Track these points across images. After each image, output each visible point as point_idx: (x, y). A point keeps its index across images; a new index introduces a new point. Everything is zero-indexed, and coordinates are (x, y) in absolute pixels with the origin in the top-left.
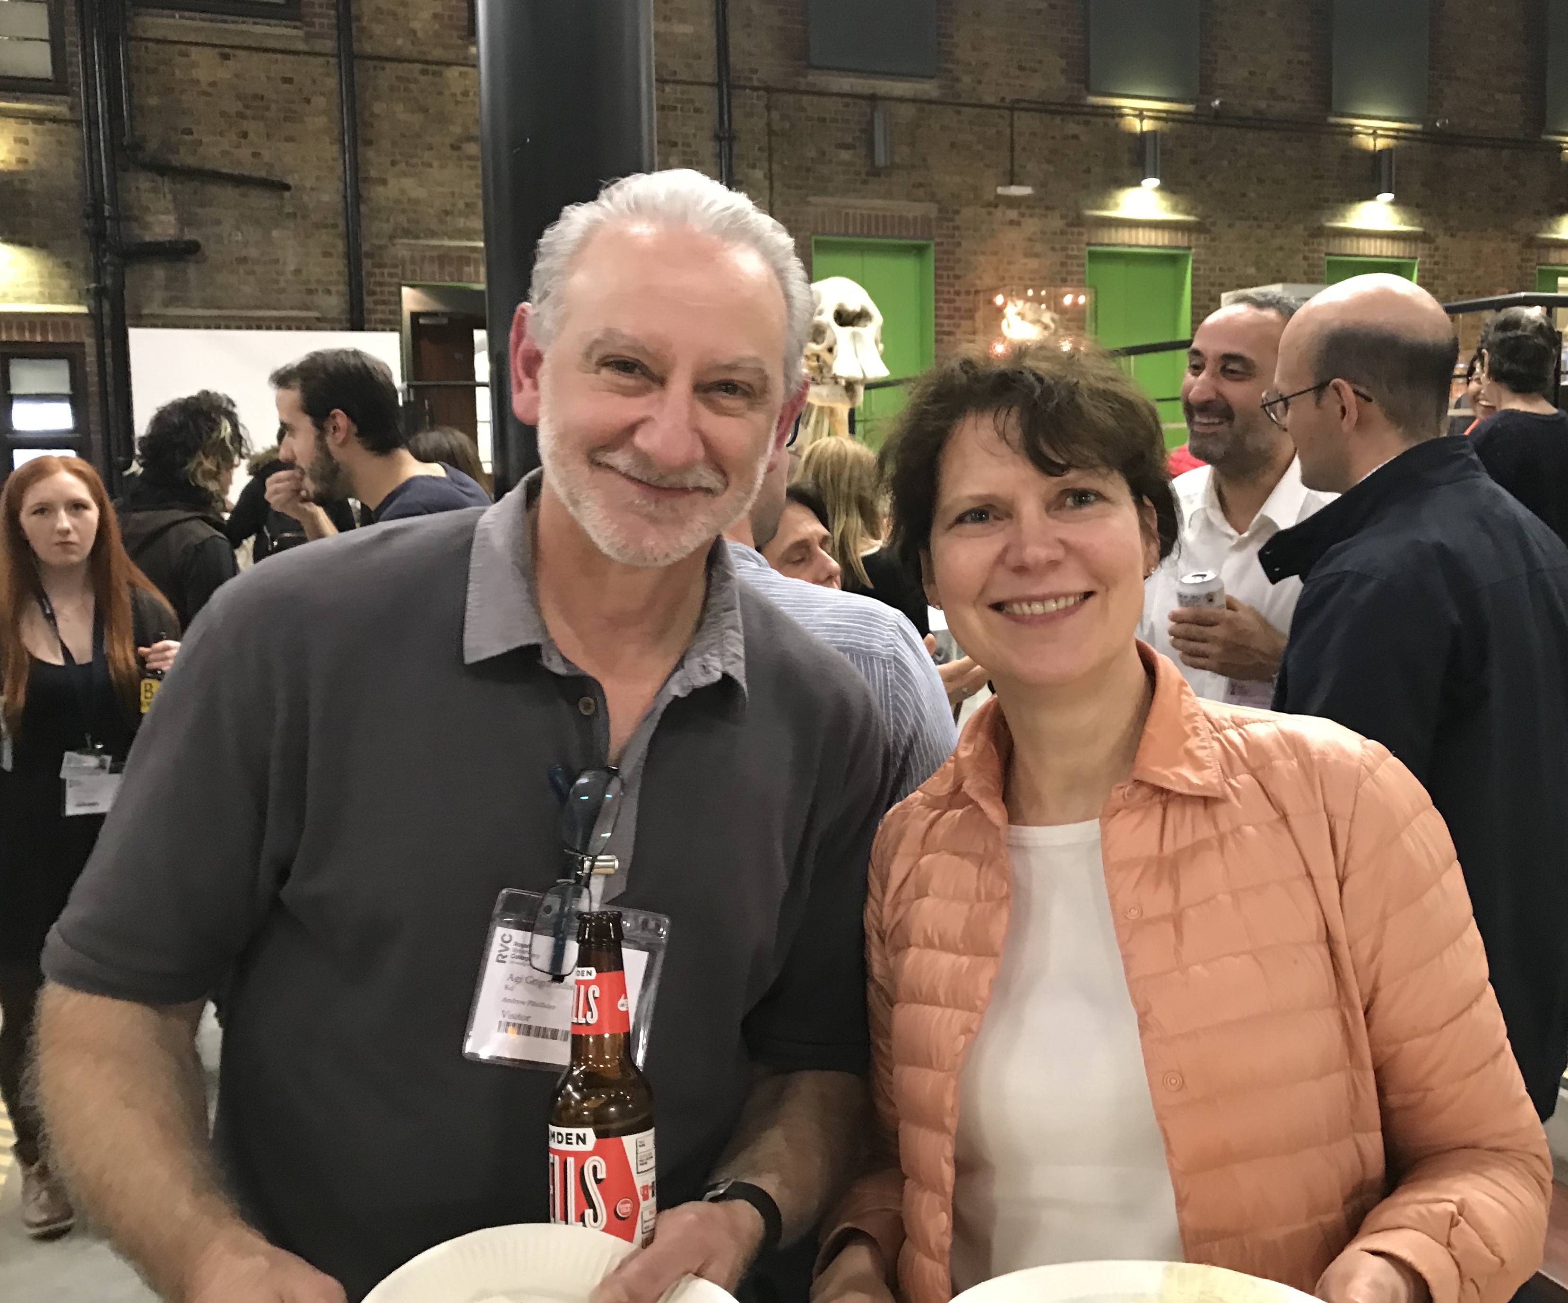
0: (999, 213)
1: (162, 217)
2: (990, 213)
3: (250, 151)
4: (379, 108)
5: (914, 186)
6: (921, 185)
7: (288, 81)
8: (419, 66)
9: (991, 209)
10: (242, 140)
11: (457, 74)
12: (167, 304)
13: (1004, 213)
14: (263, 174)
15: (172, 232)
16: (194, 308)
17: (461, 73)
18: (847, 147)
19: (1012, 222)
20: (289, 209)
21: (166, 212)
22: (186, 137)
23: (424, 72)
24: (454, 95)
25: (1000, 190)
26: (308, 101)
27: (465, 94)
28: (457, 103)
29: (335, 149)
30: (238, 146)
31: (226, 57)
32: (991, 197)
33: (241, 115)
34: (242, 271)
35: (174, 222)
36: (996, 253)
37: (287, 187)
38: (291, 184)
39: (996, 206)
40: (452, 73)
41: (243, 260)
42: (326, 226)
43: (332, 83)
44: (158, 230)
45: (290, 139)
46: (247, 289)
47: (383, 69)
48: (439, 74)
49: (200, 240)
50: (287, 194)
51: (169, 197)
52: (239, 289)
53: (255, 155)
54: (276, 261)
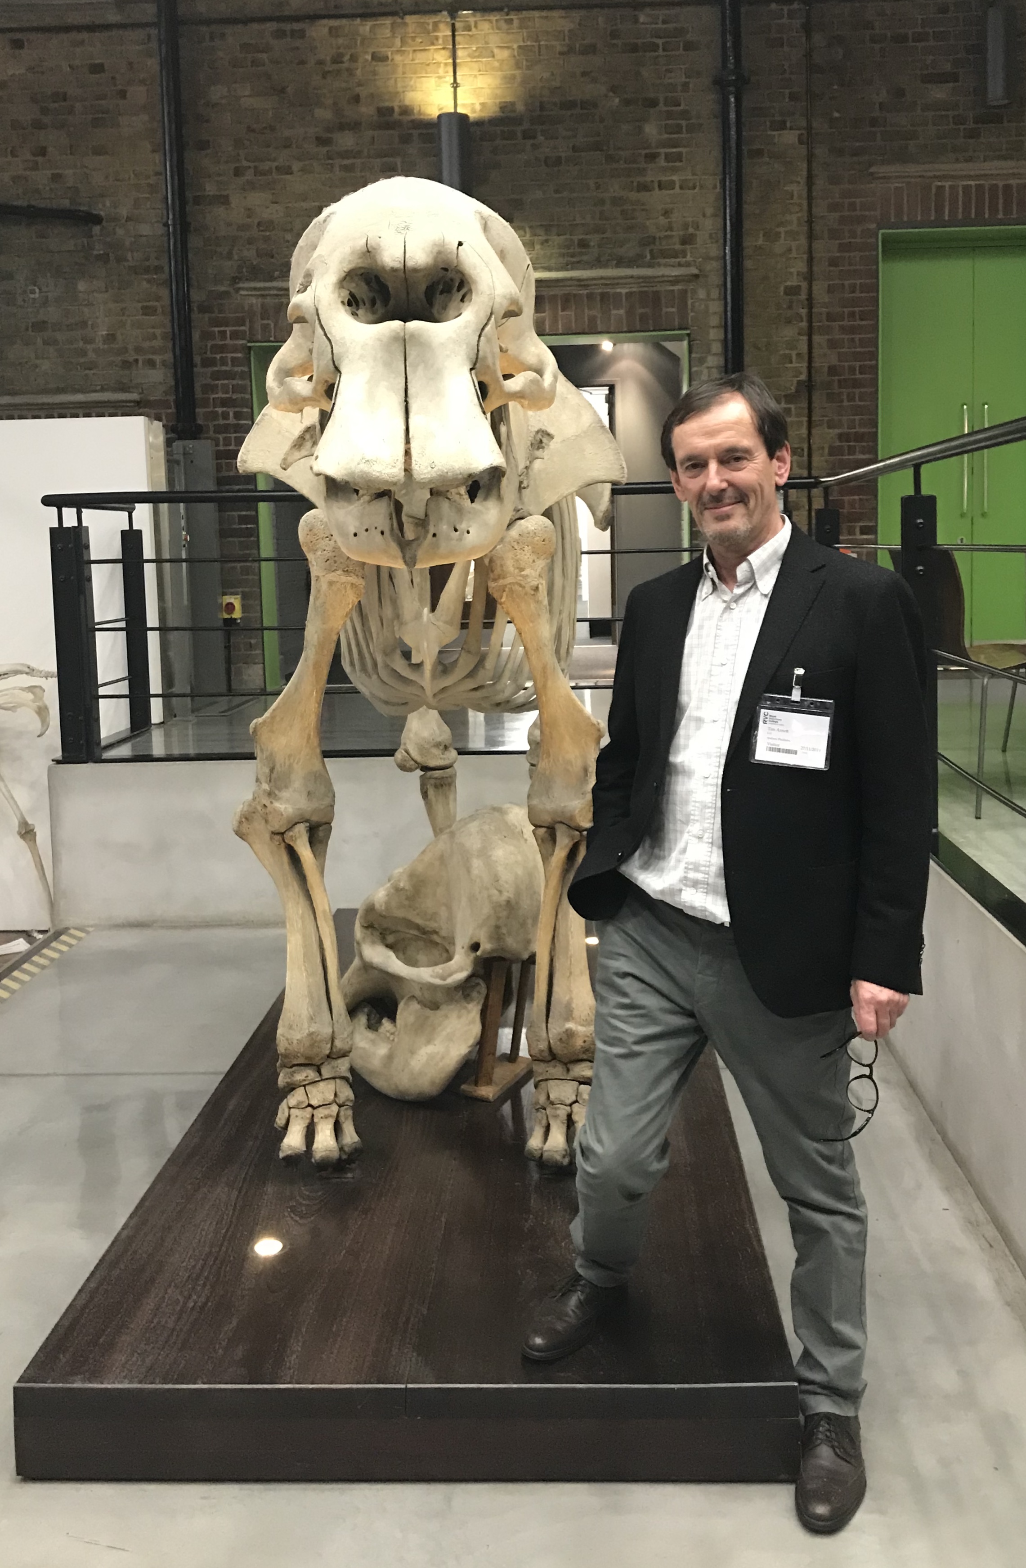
3: (49, 173)
4: (217, 93)
7: (97, 69)
8: (271, 26)
10: (40, 159)
11: (326, 30)
14: (66, 203)
17: (331, 28)
18: (942, 78)
20: (99, 250)
23: (280, 34)
24: (320, 63)
26: (123, 94)
27: (337, 59)
28: (325, 75)
29: (158, 157)
30: (35, 167)
31: (18, 45)
33: (38, 125)
34: (39, 341)
37: (97, 220)
38: (102, 213)
40: (320, 30)
41: (40, 326)
42: (147, 270)
43: (153, 64)
45: (99, 151)
46: (45, 365)
47: (223, 36)
48: (302, 34)
50: (96, 229)
52: (36, 366)
53: (56, 178)
54: (84, 324)
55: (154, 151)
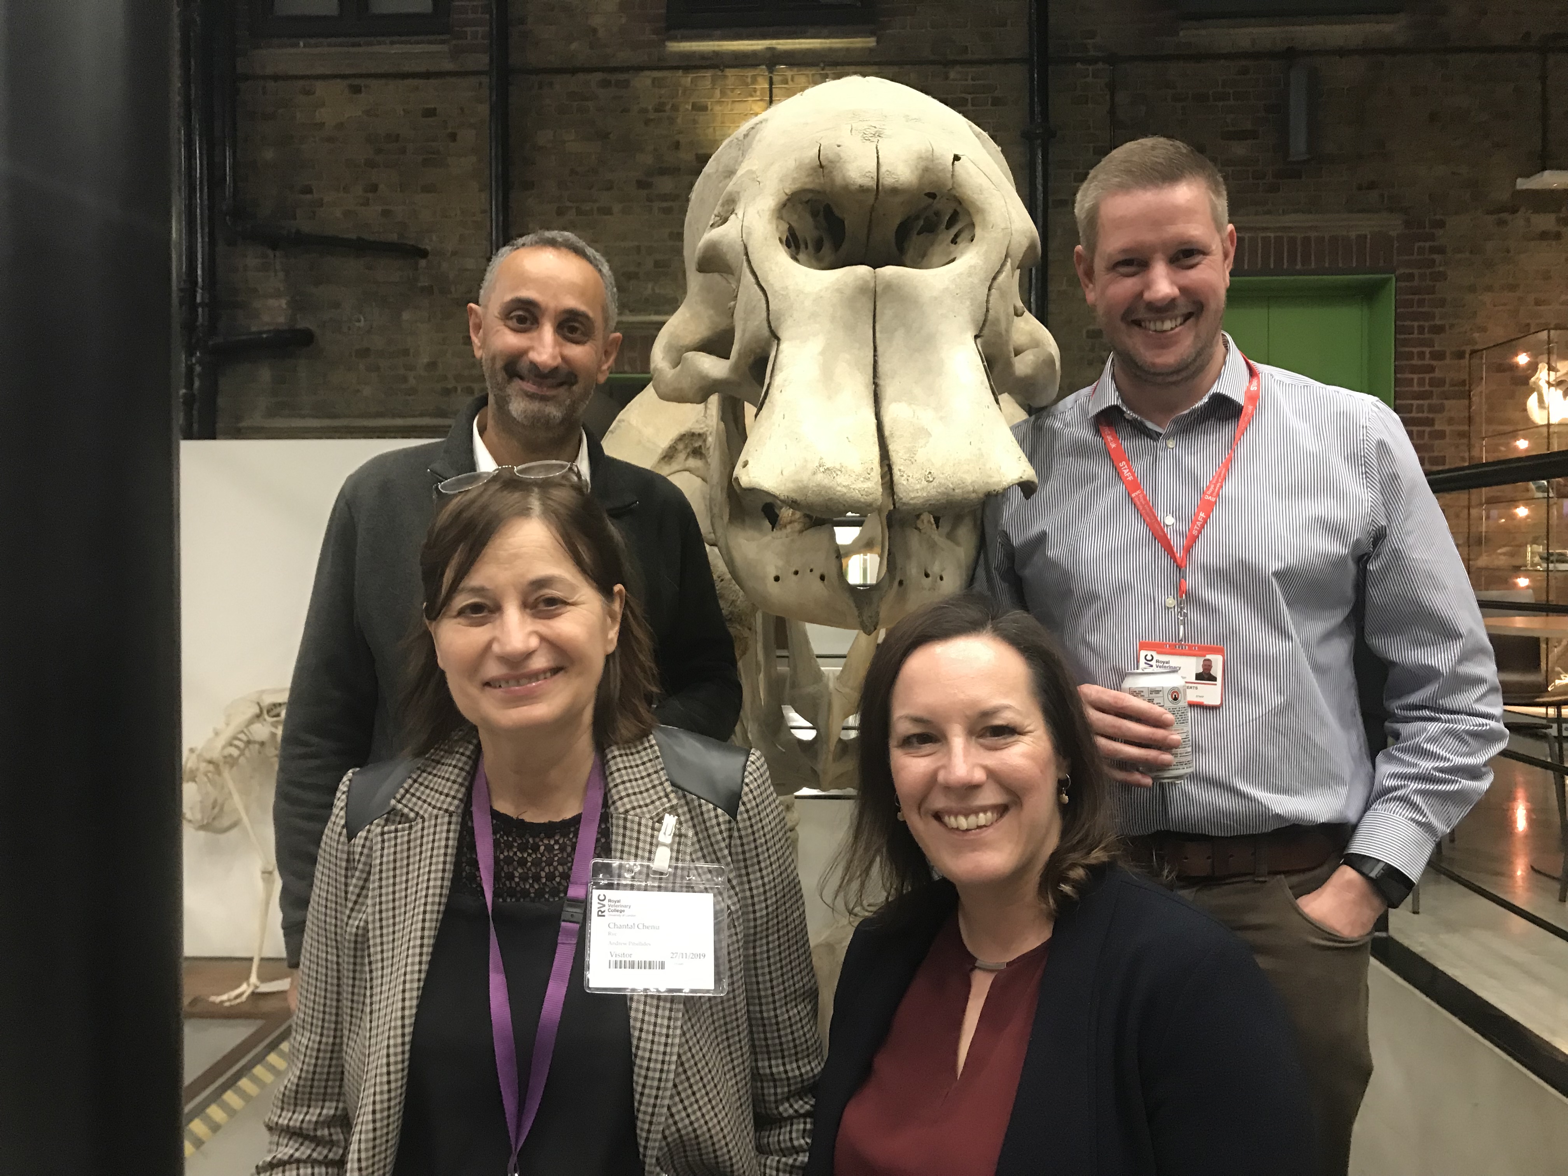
0: (1518, 221)
1: (272, 302)
2: (1502, 223)
3: (379, 209)
4: (544, 137)
5: (1360, 188)
6: (1372, 186)
7: (430, 113)
8: (599, 76)
9: (1505, 216)
10: (370, 195)
11: (649, 82)
12: (271, 413)
13: (1528, 220)
14: (394, 237)
15: (281, 319)
16: (303, 417)
17: (654, 80)
18: (1241, 136)
19: (1544, 236)
20: (424, 282)
21: (277, 295)
22: (302, 196)
23: (605, 84)
24: (644, 111)
25: (1522, 184)
26: (453, 137)
27: (660, 108)
28: (647, 122)
29: (484, 196)
30: (366, 203)
31: (356, 90)
32: (1504, 196)
33: (371, 164)
34: (362, 367)
35: (284, 306)
36: (1513, 288)
37: (424, 254)
38: (429, 248)
39: (1514, 211)
40: (643, 81)
41: (364, 353)
43: (484, 110)
44: (266, 318)
45: (427, 189)
46: (367, 391)
47: (551, 84)
48: (626, 84)
49: (313, 327)
50: (423, 263)
51: (281, 275)
52: (358, 391)
53: (386, 213)
54: (406, 352)
55: (481, 190)
